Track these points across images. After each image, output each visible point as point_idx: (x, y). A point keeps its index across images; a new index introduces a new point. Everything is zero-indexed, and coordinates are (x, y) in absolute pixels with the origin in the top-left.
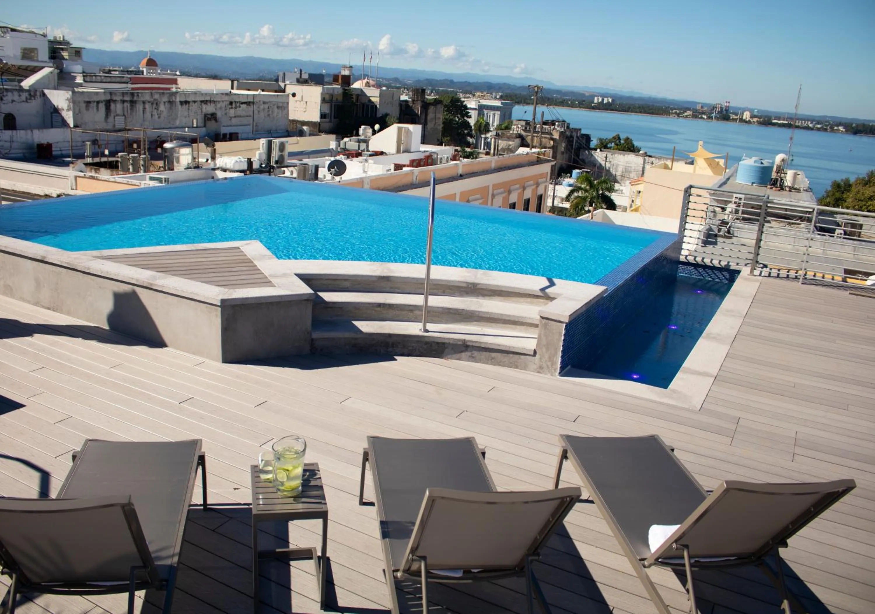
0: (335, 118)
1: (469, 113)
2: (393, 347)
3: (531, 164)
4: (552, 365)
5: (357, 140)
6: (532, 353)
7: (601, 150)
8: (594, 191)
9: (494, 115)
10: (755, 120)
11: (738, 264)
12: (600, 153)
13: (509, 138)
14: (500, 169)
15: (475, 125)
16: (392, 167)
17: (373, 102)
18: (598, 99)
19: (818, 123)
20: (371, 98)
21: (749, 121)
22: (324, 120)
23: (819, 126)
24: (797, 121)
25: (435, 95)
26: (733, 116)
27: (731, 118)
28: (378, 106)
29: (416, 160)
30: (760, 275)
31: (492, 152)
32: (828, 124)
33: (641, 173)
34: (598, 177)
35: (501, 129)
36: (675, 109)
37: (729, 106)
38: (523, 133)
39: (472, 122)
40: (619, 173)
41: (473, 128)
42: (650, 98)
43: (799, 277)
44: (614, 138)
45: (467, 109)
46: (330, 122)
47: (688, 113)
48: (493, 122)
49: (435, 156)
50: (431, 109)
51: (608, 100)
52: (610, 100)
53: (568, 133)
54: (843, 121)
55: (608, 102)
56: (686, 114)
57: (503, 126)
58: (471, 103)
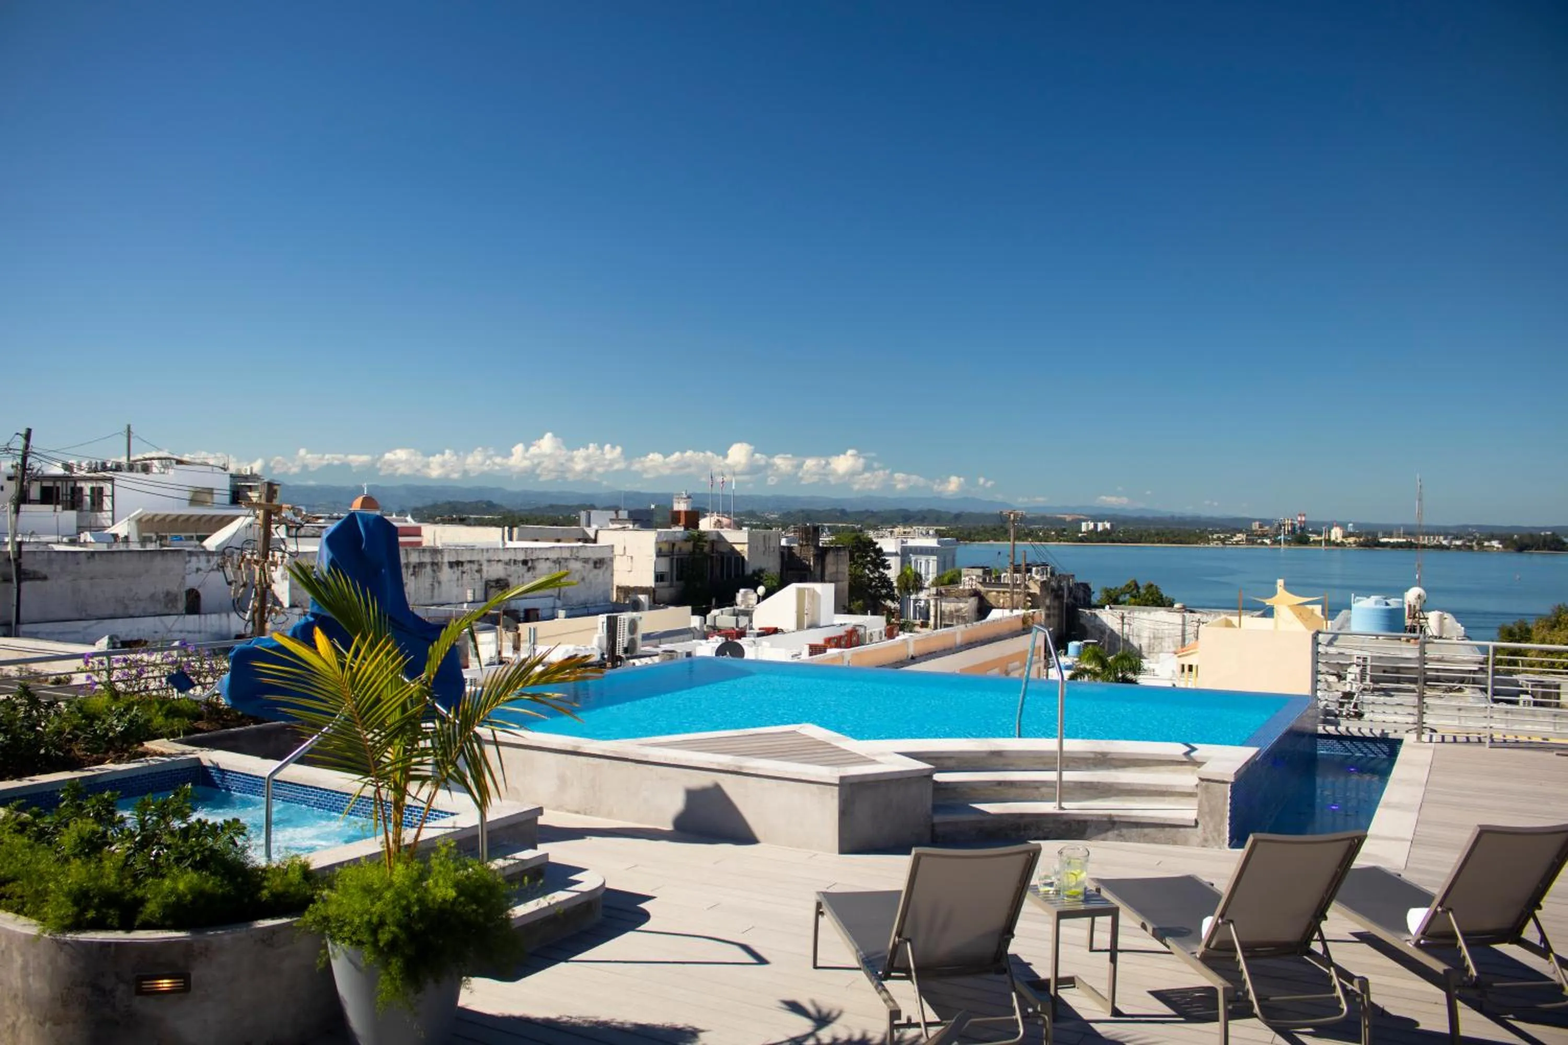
0: (678, 579)
1: (886, 561)
2: (1025, 830)
3: (1015, 634)
4: (1219, 835)
5: (732, 612)
6: (1193, 824)
7: (1111, 608)
8: (1110, 674)
9: (927, 562)
10: (1351, 540)
11: (1396, 731)
12: (1110, 611)
13: (959, 597)
14: (970, 645)
15: (899, 579)
16: (806, 651)
17: (738, 553)
18: (1088, 526)
19: (1457, 538)
20: (735, 546)
21: (1342, 542)
22: (661, 584)
23: (1458, 543)
24: (1421, 537)
25: (828, 536)
26: (1313, 537)
27: (1311, 539)
28: (746, 558)
29: (834, 638)
30: (1431, 741)
31: (932, 621)
32: (1471, 538)
33: (1180, 638)
34: (1112, 650)
35: (942, 585)
36: (1217, 533)
37: (1304, 522)
38: (980, 588)
39: (893, 574)
40: (1144, 642)
41: (895, 584)
42: (1173, 517)
43: (1483, 740)
44: (1128, 586)
45: (884, 554)
46: (671, 586)
47: (1240, 537)
48: (928, 573)
49: (861, 631)
50: (830, 558)
51: (1104, 525)
52: (1108, 525)
53: (1053, 583)
54: (1496, 532)
55: (1105, 530)
56: (1235, 539)
57: (946, 579)
58: (888, 544)
